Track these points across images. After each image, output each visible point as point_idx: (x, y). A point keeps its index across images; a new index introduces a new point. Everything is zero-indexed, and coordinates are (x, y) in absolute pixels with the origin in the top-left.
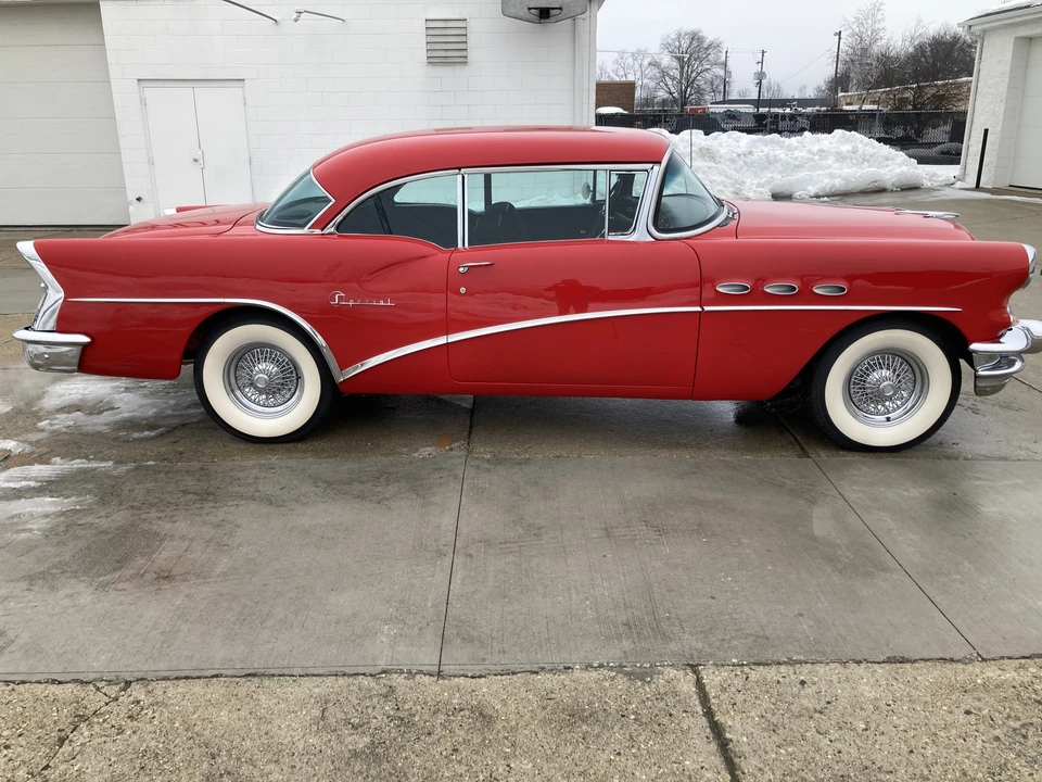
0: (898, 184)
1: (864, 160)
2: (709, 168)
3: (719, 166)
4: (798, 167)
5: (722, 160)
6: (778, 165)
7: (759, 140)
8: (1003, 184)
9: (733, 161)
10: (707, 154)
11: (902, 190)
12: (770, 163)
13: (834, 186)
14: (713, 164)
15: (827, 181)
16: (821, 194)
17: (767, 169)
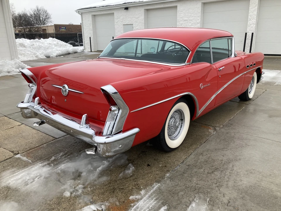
0: (73, 52)
1: (61, 46)
2: (25, 50)
3: (27, 49)
4: (47, 48)
5: (27, 47)
6: (43, 48)
7: (33, 41)
8: (96, 50)
9: (30, 47)
10: (22, 45)
11: (74, 53)
12: (40, 47)
13: (60, 53)
14: (25, 48)
15: (57, 52)
16: (57, 55)
17: (40, 49)
